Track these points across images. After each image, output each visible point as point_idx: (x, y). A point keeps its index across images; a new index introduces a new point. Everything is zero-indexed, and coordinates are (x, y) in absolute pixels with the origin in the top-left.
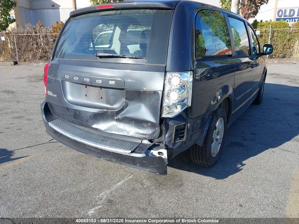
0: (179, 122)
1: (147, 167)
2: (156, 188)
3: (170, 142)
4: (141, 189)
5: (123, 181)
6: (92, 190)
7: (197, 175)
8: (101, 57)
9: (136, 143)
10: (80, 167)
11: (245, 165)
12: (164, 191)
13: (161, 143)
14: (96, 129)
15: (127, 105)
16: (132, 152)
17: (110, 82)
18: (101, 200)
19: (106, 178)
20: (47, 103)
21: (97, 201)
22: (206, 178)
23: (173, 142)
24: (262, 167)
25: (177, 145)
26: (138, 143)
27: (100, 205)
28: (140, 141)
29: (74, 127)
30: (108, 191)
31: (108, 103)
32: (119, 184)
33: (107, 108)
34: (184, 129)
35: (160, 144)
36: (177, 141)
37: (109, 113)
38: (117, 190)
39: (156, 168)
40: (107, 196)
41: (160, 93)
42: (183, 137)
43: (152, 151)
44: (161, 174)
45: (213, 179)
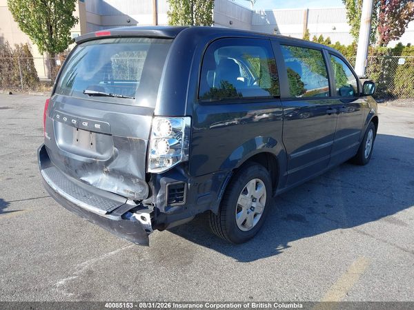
0: (174, 180)
1: (125, 233)
2: (154, 263)
3: (162, 204)
4: (135, 262)
5: (118, 250)
6: (76, 257)
7: (215, 252)
8: (90, 95)
9: (118, 203)
10: (76, 228)
11: (289, 247)
12: (162, 268)
13: (150, 205)
14: (84, 182)
15: (116, 155)
16: (108, 213)
17: (96, 125)
18: (80, 269)
19: (101, 244)
20: (44, 146)
21: (75, 271)
22: (226, 257)
23: (165, 204)
24: (312, 251)
25: (172, 210)
26: (121, 203)
27: (75, 275)
28: (123, 201)
29: (66, 177)
30: (94, 260)
31: (98, 150)
32: (113, 253)
33: (96, 158)
34: (183, 189)
35: (149, 207)
36: (172, 205)
37: (98, 163)
38: (105, 260)
39: (134, 236)
40: (90, 266)
41: (146, 141)
42: (182, 199)
43: (134, 214)
44: (140, 244)
45: (234, 260)
